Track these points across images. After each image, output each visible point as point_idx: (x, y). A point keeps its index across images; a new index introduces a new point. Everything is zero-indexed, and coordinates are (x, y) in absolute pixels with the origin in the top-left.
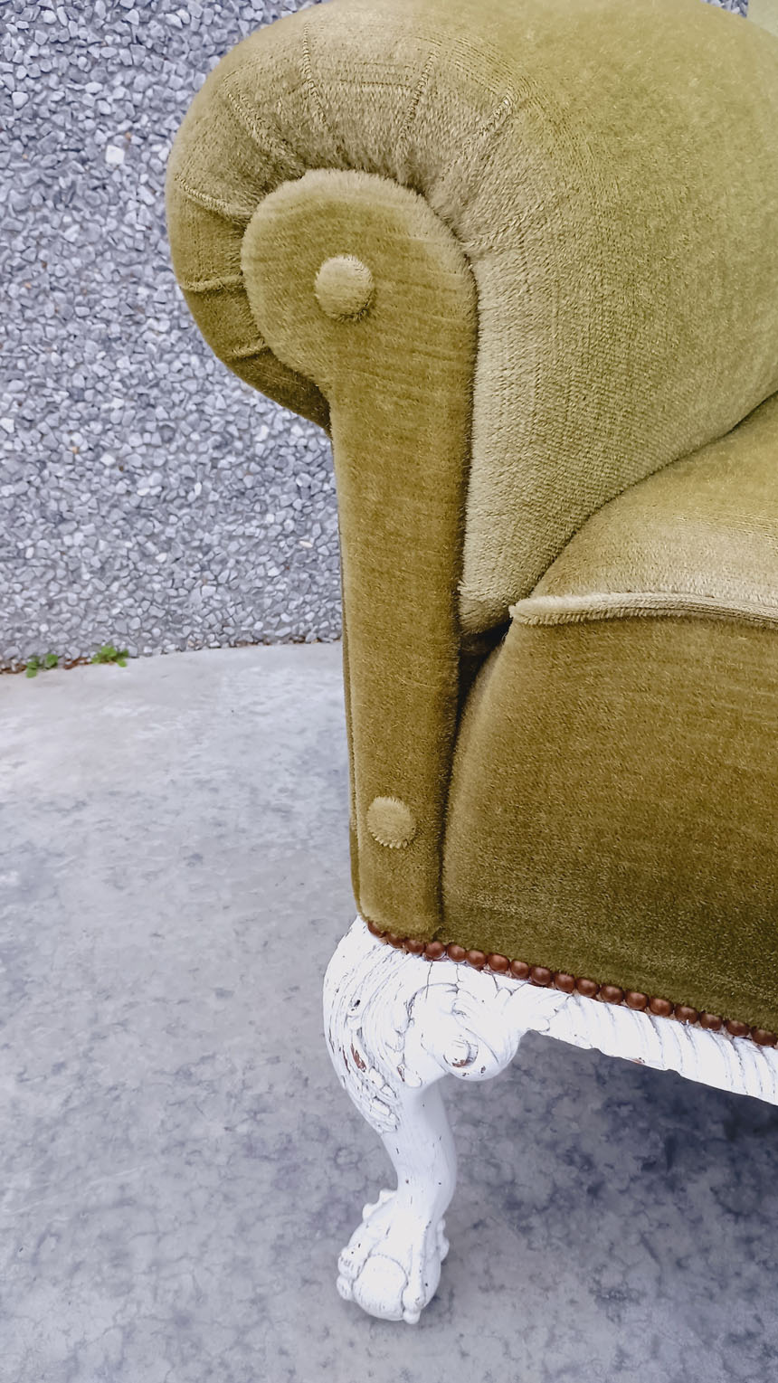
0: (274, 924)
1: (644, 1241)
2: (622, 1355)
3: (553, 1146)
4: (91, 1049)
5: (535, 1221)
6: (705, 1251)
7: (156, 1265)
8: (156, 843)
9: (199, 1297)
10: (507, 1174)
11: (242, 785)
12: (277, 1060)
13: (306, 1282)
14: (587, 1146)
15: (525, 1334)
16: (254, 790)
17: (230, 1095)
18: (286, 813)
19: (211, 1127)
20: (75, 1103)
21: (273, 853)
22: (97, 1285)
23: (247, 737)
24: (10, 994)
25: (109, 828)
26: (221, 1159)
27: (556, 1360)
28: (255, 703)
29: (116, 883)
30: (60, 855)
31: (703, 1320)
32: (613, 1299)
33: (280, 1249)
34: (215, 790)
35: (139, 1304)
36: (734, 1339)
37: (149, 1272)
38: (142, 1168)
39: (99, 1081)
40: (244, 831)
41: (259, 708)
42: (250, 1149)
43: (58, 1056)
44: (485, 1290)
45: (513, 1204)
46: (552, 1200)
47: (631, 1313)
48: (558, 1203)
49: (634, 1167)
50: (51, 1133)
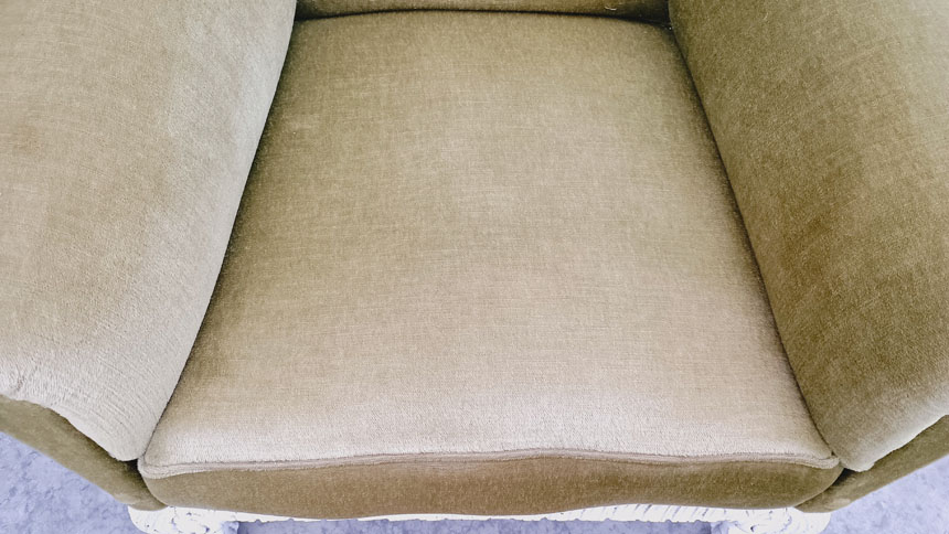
4: (25, 474)
20: (31, 508)
39: (38, 490)
50: (27, 529)
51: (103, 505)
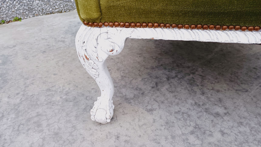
0: (64, 61)
1: (154, 100)
2: (154, 120)
3: (133, 88)
4: (25, 89)
5: (132, 101)
6: (167, 99)
7: (48, 125)
8: (34, 50)
9: (59, 129)
10: (124, 94)
11: (53, 38)
12: (70, 84)
13: (84, 121)
14: (140, 87)
15: (133, 120)
16: (55, 39)
17: (60, 92)
18: (63, 42)
19: (57, 98)
20: (23, 99)
21: (62, 49)
22: (34, 132)
23: (52, 30)
24: (3, 82)
25: (22, 49)
26: (60, 103)
27: (141, 123)
28: (53, 24)
29: (26, 59)
30: (11, 56)
31: (169, 111)
32: (151, 111)
33: (77, 117)
34: (46, 40)
35: (45, 133)
36: (176, 113)
37: (47, 126)
38: (42, 108)
39: (28, 94)
40: (54, 46)
41: (54, 25)
42: (67, 100)
43: (17, 92)
44: (123, 115)
45: (126, 99)
46: (134, 97)
47: (154, 112)
48: (135, 97)
49: (150, 88)
50: (18, 106)
51: (54, 101)
